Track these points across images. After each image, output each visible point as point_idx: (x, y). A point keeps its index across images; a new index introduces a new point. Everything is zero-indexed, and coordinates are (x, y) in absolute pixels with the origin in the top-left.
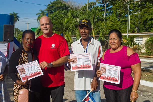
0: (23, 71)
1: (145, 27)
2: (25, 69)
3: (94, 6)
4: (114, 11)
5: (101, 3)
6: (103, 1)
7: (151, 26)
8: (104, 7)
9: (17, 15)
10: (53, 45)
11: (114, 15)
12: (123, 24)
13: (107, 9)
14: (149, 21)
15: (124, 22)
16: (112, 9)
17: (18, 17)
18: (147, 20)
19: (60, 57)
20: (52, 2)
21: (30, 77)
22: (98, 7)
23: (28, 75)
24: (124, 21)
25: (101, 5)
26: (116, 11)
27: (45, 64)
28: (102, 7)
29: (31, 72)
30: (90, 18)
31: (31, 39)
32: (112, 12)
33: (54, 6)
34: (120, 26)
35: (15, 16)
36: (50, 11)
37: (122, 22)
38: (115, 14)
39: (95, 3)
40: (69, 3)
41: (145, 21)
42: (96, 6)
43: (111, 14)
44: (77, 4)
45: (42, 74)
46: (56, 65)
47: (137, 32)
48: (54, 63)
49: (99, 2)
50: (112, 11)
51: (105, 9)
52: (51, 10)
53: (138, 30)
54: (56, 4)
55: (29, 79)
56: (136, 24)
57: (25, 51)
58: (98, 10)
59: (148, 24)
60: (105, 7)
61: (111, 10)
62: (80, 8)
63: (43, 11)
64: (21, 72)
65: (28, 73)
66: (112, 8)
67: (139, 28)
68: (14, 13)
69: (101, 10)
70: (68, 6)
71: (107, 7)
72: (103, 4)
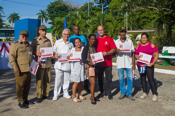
0: (93, 57)
1: (138, 25)
2: (95, 56)
3: (92, 6)
4: (110, 10)
5: (98, 3)
6: (100, 1)
7: (144, 24)
8: (101, 7)
9: (18, 15)
10: (106, 42)
11: (110, 14)
12: (119, 22)
13: (104, 9)
14: (142, 19)
15: (120, 21)
16: (109, 9)
17: (19, 17)
18: (140, 18)
19: (110, 50)
20: (52, 3)
21: (97, 61)
22: (95, 7)
23: (96, 60)
24: (120, 19)
25: (98, 5)
26: (112, 10)
27: (105, 53)
28: (100, 7)
29: (98, 58)
30: (100, 20)
31: (94, 39)
32: (109, 12)
33: (54, 6)
34: (117, 24)
35: (16, 16)
36: (50, 11)
37: (118, 20)
38: (112, 13)
39: (93, 3)
40: (68, 3)
41: (139, 19)
42: (94, 6)
43: (108, 13)
44: (76, 4)
45: (104, 60)
46: (110, 54)
47: (132, 29)
48: (109, 53)
49: (97, 2)
50: (109, 10)
51: (102, 9)
52: (52, 10)
53: (132, 27)
54: (56, 4)
55: (96, 63)
56: (131, 22)
57: (91, 46)
58: (96, 9)
59: (141, 22)
60: (103, 7)
61: (107, 9)
62: (79, 8)
63: (43, 11)
64: (93, 58)
65: (96, 59)
66: (108, 7)
67: (133, 26)
68: (15, 13)
69: (98, 9)
70: (68, 6)
71: (104, 6)
72: (100, 4)
